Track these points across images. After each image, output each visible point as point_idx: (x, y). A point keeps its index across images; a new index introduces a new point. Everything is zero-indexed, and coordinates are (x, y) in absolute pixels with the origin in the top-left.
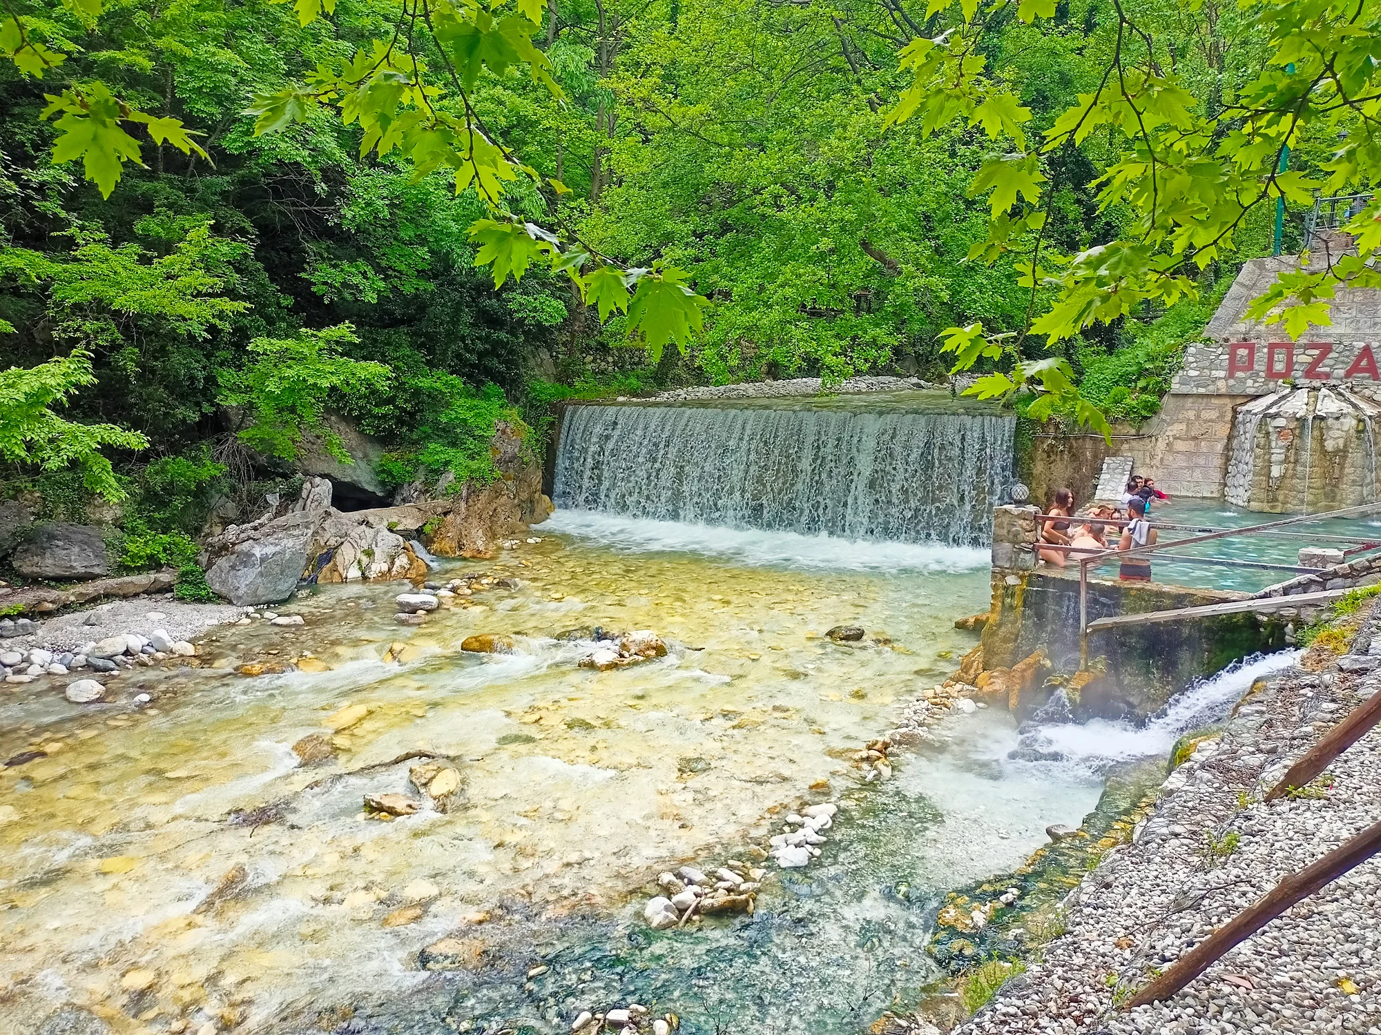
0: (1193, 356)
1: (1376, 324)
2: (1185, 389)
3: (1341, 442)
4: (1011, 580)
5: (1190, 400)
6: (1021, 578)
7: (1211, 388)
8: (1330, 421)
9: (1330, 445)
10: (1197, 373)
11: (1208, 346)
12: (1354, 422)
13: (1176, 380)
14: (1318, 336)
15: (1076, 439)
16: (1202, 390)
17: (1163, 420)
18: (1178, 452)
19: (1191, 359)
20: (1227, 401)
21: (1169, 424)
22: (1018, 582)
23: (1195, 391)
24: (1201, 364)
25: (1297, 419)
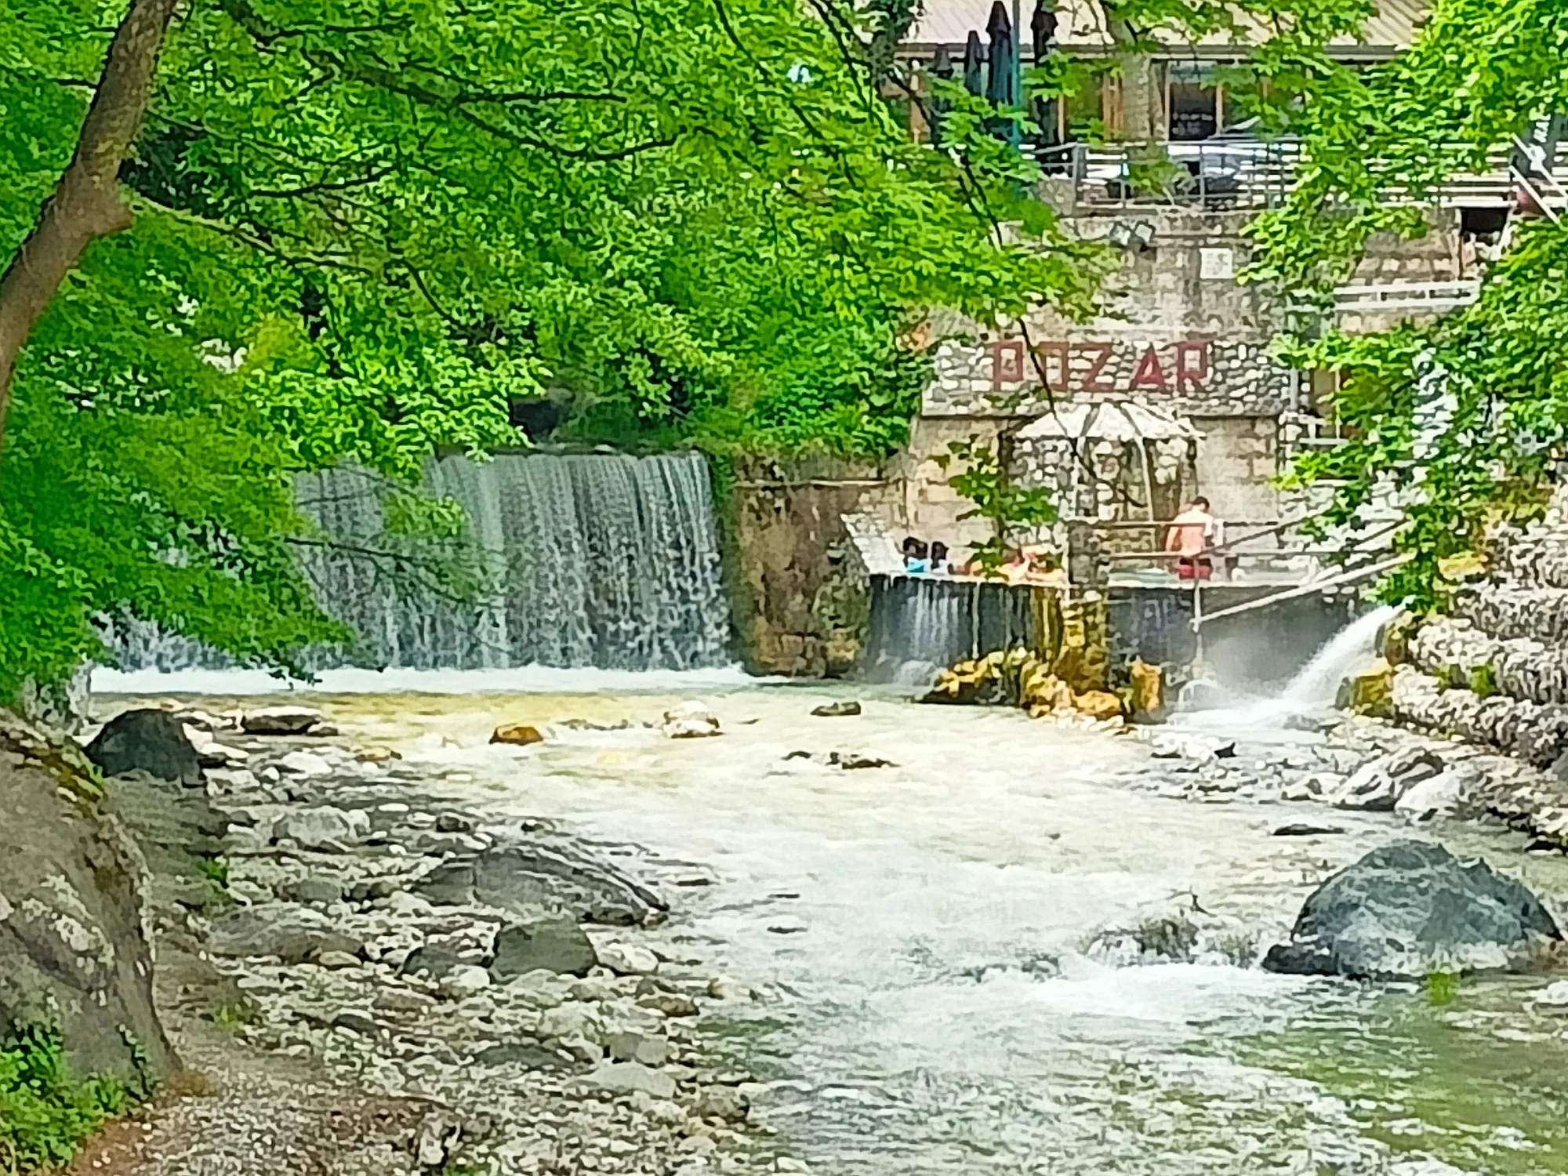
0: (948, 358)
1: (1155, 317)
2: (941, 409)
3: (1173, 471)
4: (1091, 596)
5: (945, 424)
6: (1101, 592)
7: (974, 407)
8: (1159, 445)
9: (1161, 476)
10: (954, 384)
11: (964, 345)
12: (1185, 445)
13: (927, 395)
14: (1094, 333)
15: (794, 488)
16: (962, 410)
17: (914, 457)
18: (935, 504)
19: (946, 364)
20: (991, 424)
21: (920, 462)
22: (1099, 597)
23: (953, 411)
24: (959, 372)
25: (1123, 444)
